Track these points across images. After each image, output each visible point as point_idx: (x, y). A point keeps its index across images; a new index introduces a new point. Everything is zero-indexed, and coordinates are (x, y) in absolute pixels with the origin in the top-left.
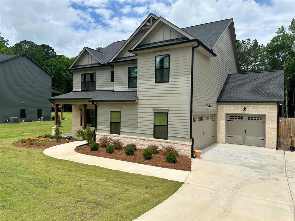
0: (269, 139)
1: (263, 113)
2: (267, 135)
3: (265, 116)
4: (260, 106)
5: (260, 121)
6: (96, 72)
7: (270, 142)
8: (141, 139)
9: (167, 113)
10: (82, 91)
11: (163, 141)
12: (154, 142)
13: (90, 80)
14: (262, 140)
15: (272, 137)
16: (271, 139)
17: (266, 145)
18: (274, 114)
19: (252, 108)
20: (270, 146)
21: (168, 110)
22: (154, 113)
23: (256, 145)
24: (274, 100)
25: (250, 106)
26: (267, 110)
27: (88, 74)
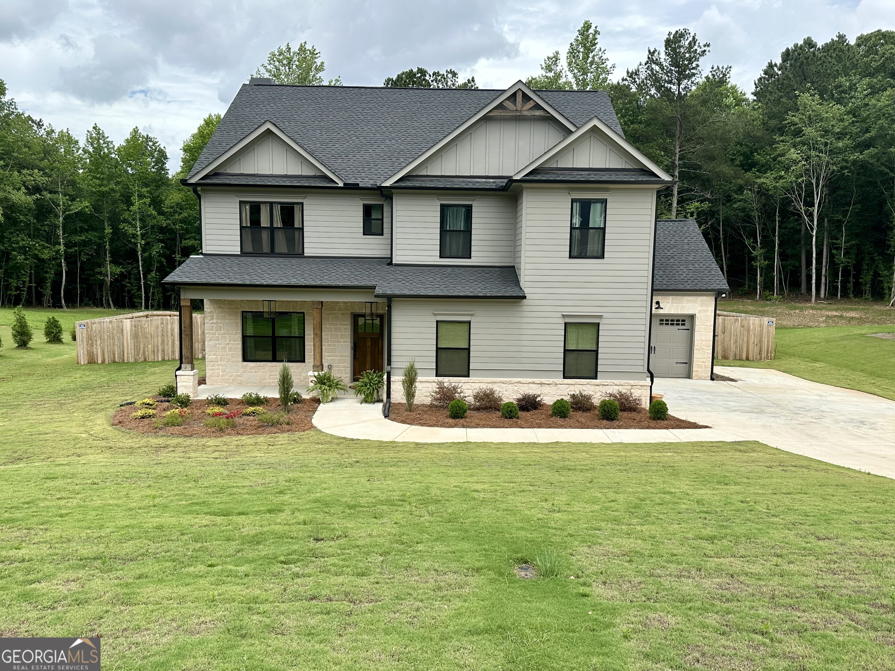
0: (700, 362)
1: (691, 312)
2: (697, 355)
3: (692, 317)
4: (686, 298)
5: (683, 327)
6: (306, 202)
7: (700, 366)
8: (533, 383)
9: (599, 324)
10: (244, 253)
11: (588, 384)
12: (567, 386)
13: (278, 223)
14: (684, 365)
15: (704, 358)
16: (703, 362)
17: (694, 374)
18: (709, 313)
19: (670, 301)
20: (700, 374)
21: (600, 317)
22: (566, 324)
23: (672, 376)
24: (712, 287)
25: (668, 297)
26: (697, 305)
27: (271, 204)
